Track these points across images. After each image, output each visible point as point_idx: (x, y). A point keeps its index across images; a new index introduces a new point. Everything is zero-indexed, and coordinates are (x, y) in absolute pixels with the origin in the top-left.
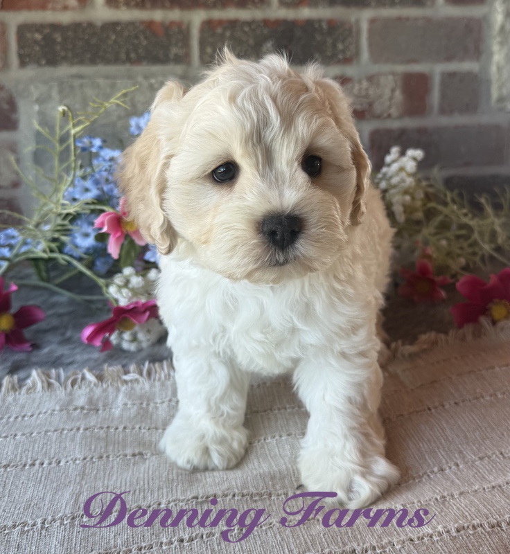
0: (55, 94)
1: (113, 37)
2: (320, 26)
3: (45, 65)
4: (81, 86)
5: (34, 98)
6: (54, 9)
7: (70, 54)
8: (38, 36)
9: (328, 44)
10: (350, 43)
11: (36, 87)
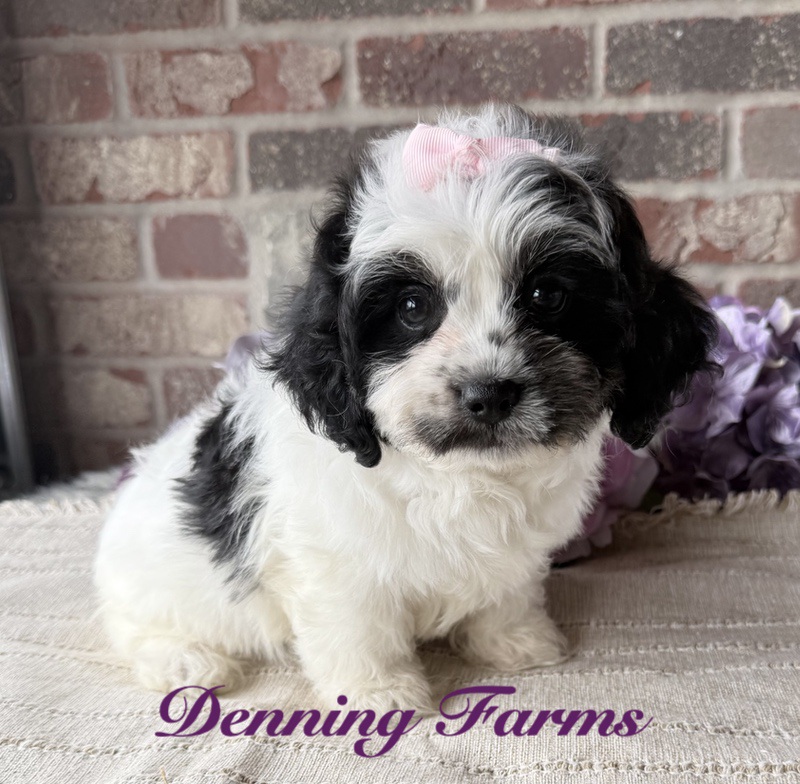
2: (667, 121)
3: (283, 188)
5: (267, 234)
6: (295, 111)
7: (314, 174)
8: (275, 149)
9: (678, 148)
10: (713, 147)
11: (269, 220)
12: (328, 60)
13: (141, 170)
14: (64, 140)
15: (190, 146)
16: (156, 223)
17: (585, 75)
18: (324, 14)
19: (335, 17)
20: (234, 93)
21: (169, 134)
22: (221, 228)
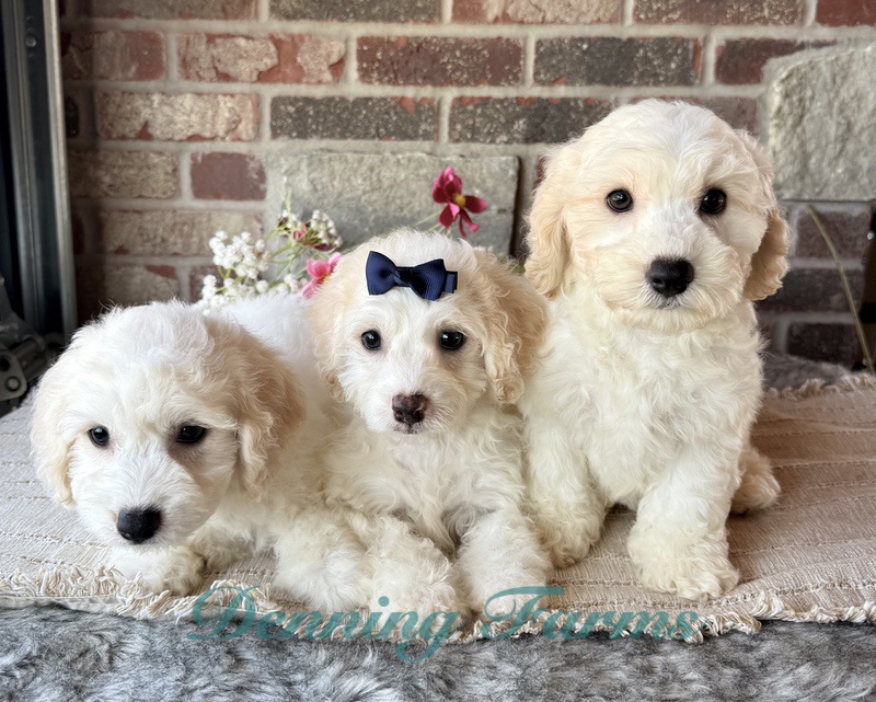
0: (304, 166)
1: (364, 112)
2: (576, 103)
3: (296, 137)
4: (330, 160)
5: (283, 171)
6: (308, 83)
7: (320, 128)
8: (291, 109)
11: (286, 160)
12: (336, 50)
13: (186, 118)
14: (124, 93)
15: (225, 103)
16: (194, 157)
17: (520, 70)
18: (334, 17)
19: (341, 20)
20: (262, 67)
21: (209, 94)
22: (247, 164)
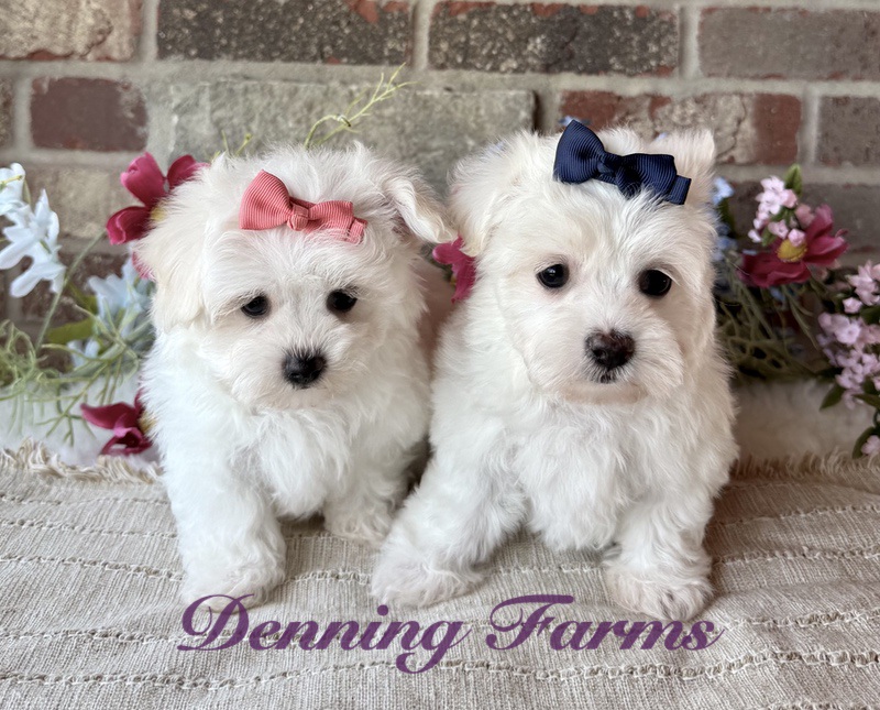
0: (205, 100)
1: (301, 21)
2: (622, 14)
3: (195, 57)
4: (246, 90)
5: (173, 105)
7: (234, 44)
8: (190, 14)
9: (634, 43)
10: (670, 43)
11: (178, 89)
13: (28, 25)
15: (89, 3)
16: (36, 85)
22: (118, 95)
